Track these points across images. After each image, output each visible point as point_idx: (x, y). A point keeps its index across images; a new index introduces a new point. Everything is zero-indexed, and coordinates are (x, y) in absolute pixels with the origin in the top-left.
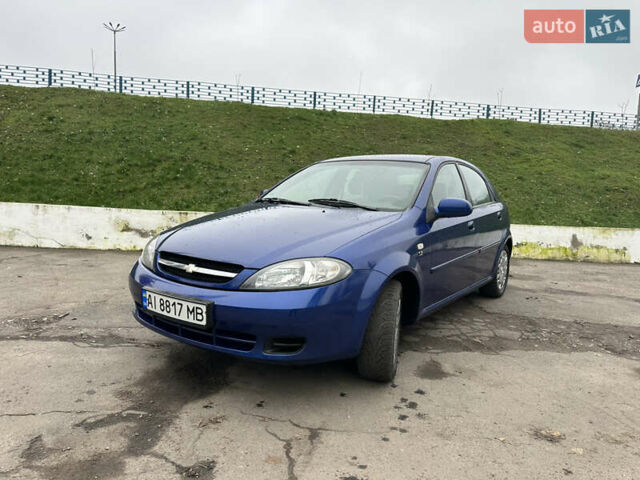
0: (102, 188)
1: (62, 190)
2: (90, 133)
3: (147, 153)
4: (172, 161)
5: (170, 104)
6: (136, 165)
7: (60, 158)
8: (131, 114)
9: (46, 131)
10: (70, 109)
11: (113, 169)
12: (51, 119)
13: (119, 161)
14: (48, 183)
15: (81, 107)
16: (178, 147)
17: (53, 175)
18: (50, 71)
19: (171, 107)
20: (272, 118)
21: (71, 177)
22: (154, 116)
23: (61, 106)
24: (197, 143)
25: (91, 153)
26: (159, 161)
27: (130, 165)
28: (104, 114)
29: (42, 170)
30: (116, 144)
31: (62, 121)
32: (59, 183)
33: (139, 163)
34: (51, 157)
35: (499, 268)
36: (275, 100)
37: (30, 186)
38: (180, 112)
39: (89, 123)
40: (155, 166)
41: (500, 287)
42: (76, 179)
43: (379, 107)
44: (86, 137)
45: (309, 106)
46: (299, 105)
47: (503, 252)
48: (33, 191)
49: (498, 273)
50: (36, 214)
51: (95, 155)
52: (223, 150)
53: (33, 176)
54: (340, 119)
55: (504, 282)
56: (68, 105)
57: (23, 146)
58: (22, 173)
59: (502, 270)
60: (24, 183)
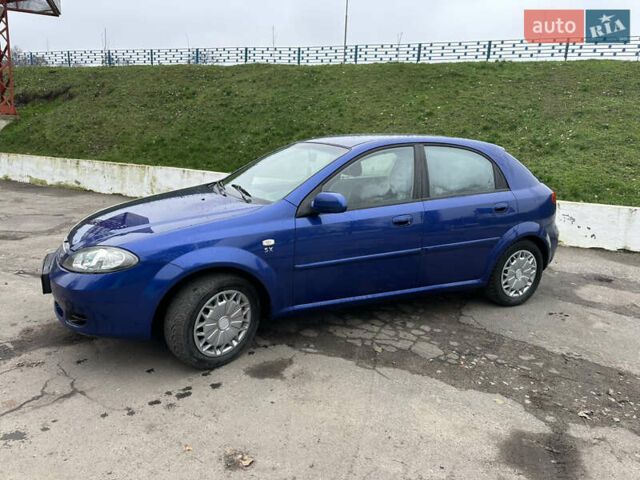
0: (245, 156)
1: (218, 156)
2: (253, 105)
3: (291, 122)
4: (309, 130)
5: (328, 71)
6: (278, 134)
7: (224, 129)
8: (290, 85)
9: (222, 105)
10: (246, 83)
11: (259, 139)
12: (228, 94)
13: (266, 131)
14: (208, 151)
15: (254, 81)
16: (318, 115)
17: (215, 144)
18: (246, 49)
19: (327, 75)
20: (423, 77)
21: (227, 145)
22: (309, 85)
23: (240, 81)
24: (336, 110)
25: (248, 123)
26: (298, 130)
27: (274, 135)
28: (269, 86)
29: (209, 139)
30: (270, 115)
31: (236, 95)
32: (216, 151)
33: (282, 132)
34: (218, 127)
35: (506, 271)
36: (442, 55)
37: (195, 153)
38: (332, 79)
39: (255, 96)
40: (292, 134)
41: (512, 294)
42: (229, 148)
43: (573, 51)
44: (248, 109)
45: (482, 58)
46: (470, 59)
47: (520, 252)
48: (195, 157)
49: (505, 277)
50: (182, 177)
51: (251, 126)
52: (357, 116)
53: (200, 144)
54: (506, 72)
55: (525, 289)
56: (246, 80)
57: (203, 118)
58: (194, 142)
59: (518, 273)
60: (192, 150)
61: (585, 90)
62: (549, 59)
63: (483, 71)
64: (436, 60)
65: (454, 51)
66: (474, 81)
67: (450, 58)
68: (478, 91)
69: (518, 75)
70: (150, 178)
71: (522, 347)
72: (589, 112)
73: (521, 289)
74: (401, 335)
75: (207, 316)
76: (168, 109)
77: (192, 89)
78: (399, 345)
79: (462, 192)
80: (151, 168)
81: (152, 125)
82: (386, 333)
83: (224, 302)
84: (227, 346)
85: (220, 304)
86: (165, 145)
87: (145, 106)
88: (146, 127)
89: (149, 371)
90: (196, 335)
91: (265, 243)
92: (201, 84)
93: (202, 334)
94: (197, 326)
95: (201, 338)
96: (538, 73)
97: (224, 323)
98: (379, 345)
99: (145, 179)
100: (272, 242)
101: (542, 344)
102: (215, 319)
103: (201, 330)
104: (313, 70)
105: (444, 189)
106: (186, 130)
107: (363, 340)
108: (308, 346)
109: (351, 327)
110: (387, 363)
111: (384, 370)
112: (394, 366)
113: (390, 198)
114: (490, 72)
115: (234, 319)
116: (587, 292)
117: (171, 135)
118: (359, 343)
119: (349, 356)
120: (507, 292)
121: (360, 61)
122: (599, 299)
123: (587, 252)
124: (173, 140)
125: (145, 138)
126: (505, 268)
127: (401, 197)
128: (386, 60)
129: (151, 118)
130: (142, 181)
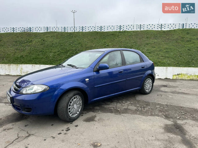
0: (52, 59)
1: (43, 60)
2: (53, 44)
3: (66, 49)
4: (72, 51)
5: (75, 34)
6: (63, 52)
7: (44, 52)
8: (64, 38)
9: (42, 44)
10: (49, 38)
11: (56, 54)
12: (44, 41)
13: (58, 52)
14: (39, 58)
15: (52, 37)
16: (75, 46)
17: (41, 56)
18: (47, 27)
19: (75, 35)
21: (45, 56)
22: (70, 38)
23: (47, 37)
24: (80, 45)
26: (69, 51)
27: (61, 53)
28: (57, 38)
29: (39, 55)
30: (59, 47)
31: (46, 41)
32: (42, 58)
33: (64, 52)
34: (42, 51)
35: (145, 85)
36: (108, 29)
37: (35, 60)
38: (77, 36)
39: (53, 41)
40: (68, 52)
41: (147, 91)
42: (46, 57)
43: (142, 28)
44: (51, 45)
45: (119, 30)
46: (115, 30)
47: (148, 79)
48: (35, 61)
49: (145, 86)
50: (32, 67)
51: (53, 50)
52: (87, 46)
53: (36, 57)
54: (126, 33)
55: (150, 89)
56: (49, 36)
57: (36, 49)
58: (34, 56)
59: (148, 85)
60: (33, 59)
61: (147, 38)
62: (136, 30)
63: (120, 33)
64: (106, 31)
65: (111, 28)
66: (118, 36)
67: (110, 30)
68: (120, 39)
69: (129, 34)
70: (20, 68)
71: (155, 104)
72: (149, 43)
73: (149, 89)
74: (123, 105)
75: (71, 104)
76: (23, 46)
77: (30, 40)
78: (124, 107)
79: (133, 63)
80: (21, 65)
81: (17, 51)
82: (119, 105)
83: (75, 99)
84: (76, 114)
85: (74, 100)
86: (23, 58)
87: (14, 45)
88: (15, 52)
89: (52, 125)
90: (69, 110)
91: (86, 80)
92: (33, 38)
93: (70, 110)
94: (69, 108)
95: (69, 111)
96: (135, 34)
97: (75, 106)
98: (119, 108)
99: (18, 69)
100: (88, 79)
101: (160, 103)
102: (73, 105)
103: (69, 109)
104: (71, 33)
105: (129, 62)
106: (30, 52)
107: (113, 108)
108: (99, 112)
109: (108, 105)
110: (123, 113)
111: (123, 115)
112: (125, 113)
113: (117, 65)
114: (122, 33)
115: (78, 105)
116: (163, 89)
117: (25, 55)
118: (112, 108)
119: (112, 112)
120: (146, 90)
121: (84, 31)
122: (166, 90)
123: (157, 80)
124: (26, 56)
125: (16, 56)
126: (145, 84)
127: (119, 65)
128: (92, 31)
129: (17, 49)
130: (17, 69)
